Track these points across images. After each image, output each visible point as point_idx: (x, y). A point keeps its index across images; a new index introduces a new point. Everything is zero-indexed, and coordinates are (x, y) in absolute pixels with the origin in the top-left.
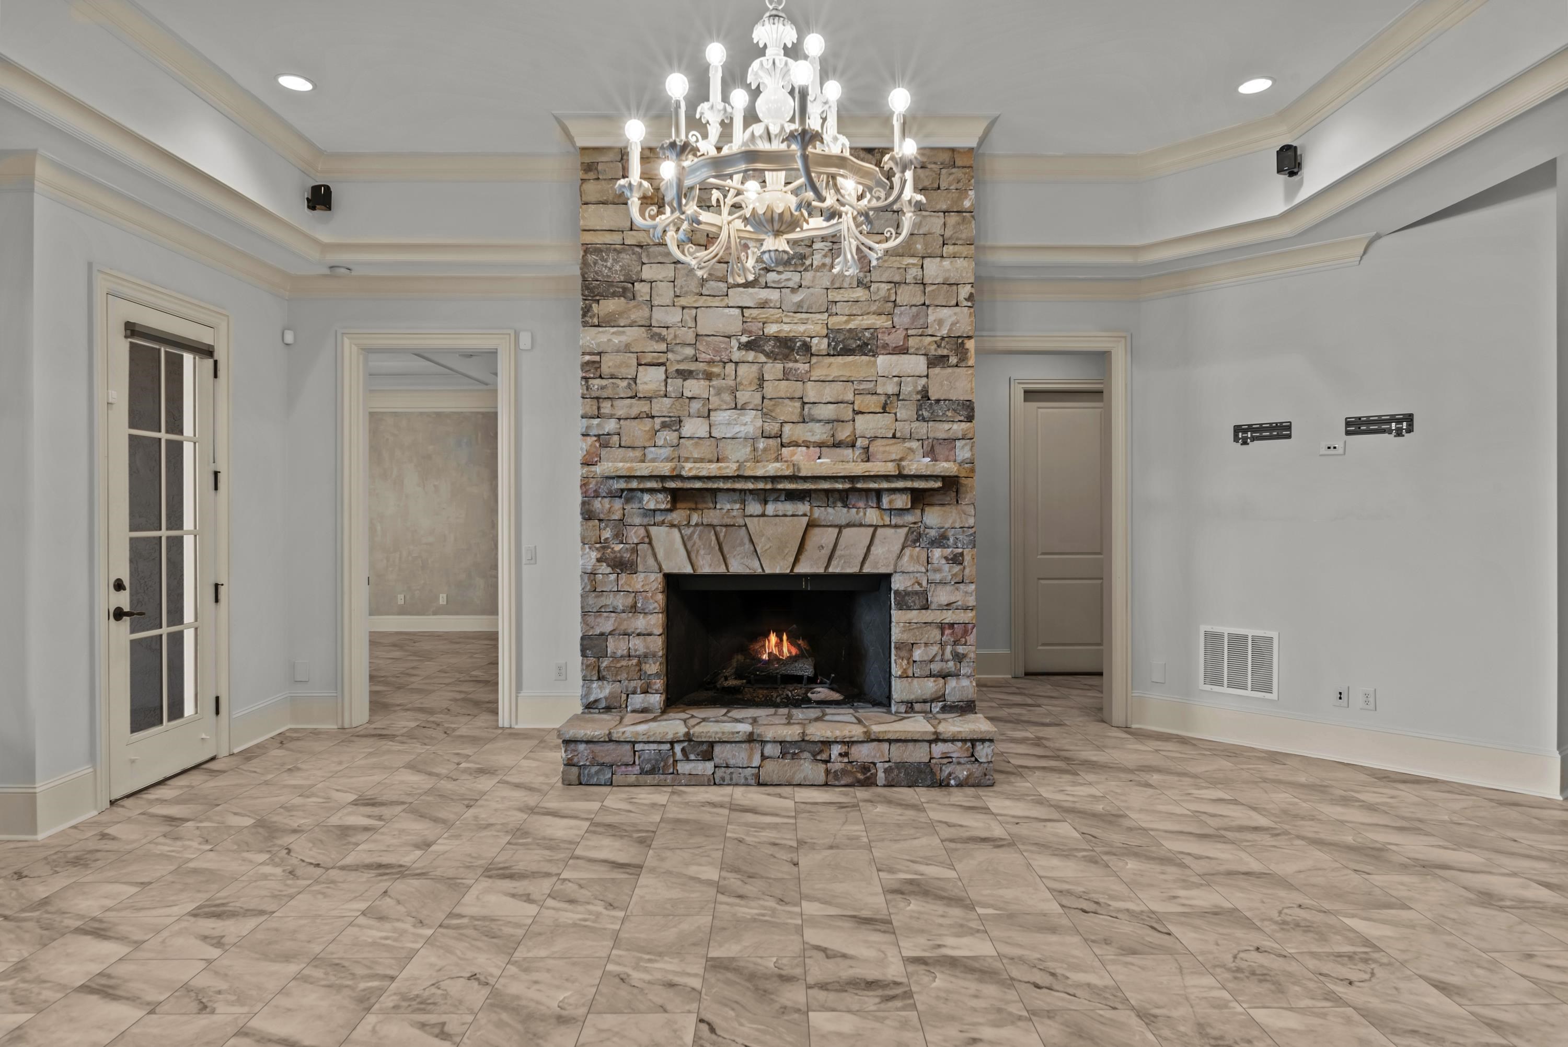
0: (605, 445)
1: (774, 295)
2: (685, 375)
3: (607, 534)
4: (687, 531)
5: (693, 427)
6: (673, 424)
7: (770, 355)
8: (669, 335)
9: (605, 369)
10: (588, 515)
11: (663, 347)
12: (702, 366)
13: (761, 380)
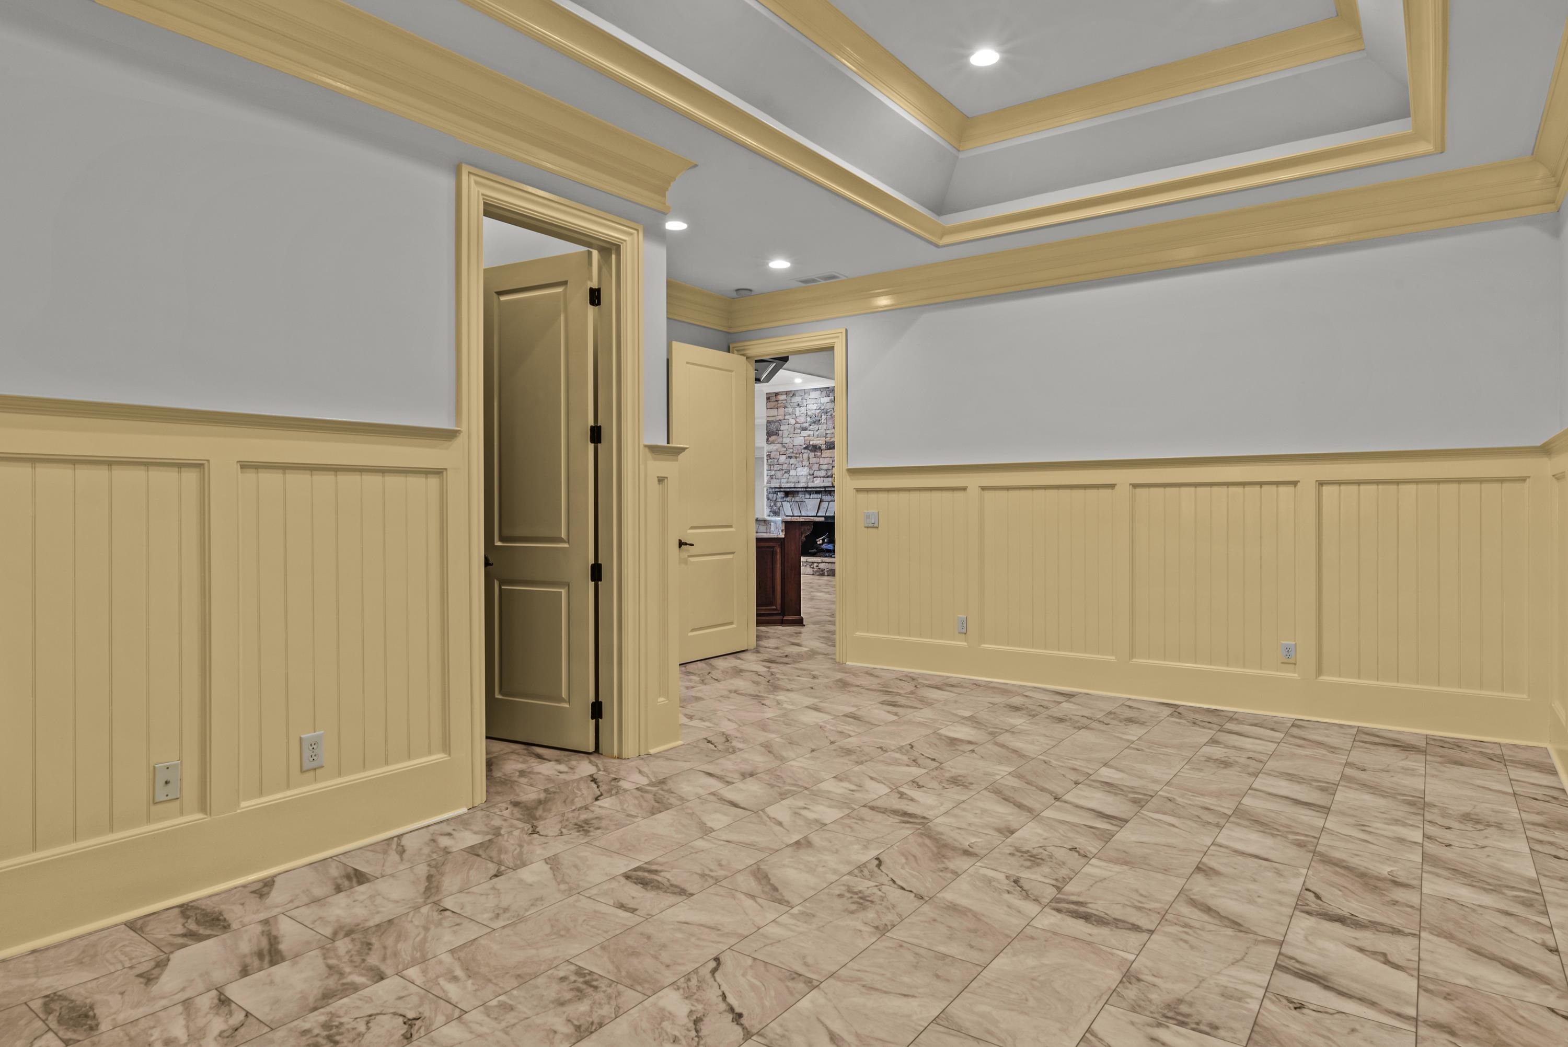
0: (772, 478)
1: (811, 433)
2: (790, 457)
3: (772, 504)
4: (791, 503)
5: (792, 473)
6: (788, 472)
7: (811, 451)
8: (786, 445)
9: (772, 457)
10: (768, 499)
11: (785, 449)
12: (794, 455)
13: (809, 458)
